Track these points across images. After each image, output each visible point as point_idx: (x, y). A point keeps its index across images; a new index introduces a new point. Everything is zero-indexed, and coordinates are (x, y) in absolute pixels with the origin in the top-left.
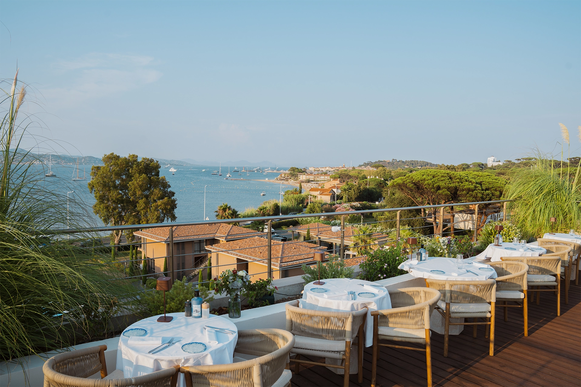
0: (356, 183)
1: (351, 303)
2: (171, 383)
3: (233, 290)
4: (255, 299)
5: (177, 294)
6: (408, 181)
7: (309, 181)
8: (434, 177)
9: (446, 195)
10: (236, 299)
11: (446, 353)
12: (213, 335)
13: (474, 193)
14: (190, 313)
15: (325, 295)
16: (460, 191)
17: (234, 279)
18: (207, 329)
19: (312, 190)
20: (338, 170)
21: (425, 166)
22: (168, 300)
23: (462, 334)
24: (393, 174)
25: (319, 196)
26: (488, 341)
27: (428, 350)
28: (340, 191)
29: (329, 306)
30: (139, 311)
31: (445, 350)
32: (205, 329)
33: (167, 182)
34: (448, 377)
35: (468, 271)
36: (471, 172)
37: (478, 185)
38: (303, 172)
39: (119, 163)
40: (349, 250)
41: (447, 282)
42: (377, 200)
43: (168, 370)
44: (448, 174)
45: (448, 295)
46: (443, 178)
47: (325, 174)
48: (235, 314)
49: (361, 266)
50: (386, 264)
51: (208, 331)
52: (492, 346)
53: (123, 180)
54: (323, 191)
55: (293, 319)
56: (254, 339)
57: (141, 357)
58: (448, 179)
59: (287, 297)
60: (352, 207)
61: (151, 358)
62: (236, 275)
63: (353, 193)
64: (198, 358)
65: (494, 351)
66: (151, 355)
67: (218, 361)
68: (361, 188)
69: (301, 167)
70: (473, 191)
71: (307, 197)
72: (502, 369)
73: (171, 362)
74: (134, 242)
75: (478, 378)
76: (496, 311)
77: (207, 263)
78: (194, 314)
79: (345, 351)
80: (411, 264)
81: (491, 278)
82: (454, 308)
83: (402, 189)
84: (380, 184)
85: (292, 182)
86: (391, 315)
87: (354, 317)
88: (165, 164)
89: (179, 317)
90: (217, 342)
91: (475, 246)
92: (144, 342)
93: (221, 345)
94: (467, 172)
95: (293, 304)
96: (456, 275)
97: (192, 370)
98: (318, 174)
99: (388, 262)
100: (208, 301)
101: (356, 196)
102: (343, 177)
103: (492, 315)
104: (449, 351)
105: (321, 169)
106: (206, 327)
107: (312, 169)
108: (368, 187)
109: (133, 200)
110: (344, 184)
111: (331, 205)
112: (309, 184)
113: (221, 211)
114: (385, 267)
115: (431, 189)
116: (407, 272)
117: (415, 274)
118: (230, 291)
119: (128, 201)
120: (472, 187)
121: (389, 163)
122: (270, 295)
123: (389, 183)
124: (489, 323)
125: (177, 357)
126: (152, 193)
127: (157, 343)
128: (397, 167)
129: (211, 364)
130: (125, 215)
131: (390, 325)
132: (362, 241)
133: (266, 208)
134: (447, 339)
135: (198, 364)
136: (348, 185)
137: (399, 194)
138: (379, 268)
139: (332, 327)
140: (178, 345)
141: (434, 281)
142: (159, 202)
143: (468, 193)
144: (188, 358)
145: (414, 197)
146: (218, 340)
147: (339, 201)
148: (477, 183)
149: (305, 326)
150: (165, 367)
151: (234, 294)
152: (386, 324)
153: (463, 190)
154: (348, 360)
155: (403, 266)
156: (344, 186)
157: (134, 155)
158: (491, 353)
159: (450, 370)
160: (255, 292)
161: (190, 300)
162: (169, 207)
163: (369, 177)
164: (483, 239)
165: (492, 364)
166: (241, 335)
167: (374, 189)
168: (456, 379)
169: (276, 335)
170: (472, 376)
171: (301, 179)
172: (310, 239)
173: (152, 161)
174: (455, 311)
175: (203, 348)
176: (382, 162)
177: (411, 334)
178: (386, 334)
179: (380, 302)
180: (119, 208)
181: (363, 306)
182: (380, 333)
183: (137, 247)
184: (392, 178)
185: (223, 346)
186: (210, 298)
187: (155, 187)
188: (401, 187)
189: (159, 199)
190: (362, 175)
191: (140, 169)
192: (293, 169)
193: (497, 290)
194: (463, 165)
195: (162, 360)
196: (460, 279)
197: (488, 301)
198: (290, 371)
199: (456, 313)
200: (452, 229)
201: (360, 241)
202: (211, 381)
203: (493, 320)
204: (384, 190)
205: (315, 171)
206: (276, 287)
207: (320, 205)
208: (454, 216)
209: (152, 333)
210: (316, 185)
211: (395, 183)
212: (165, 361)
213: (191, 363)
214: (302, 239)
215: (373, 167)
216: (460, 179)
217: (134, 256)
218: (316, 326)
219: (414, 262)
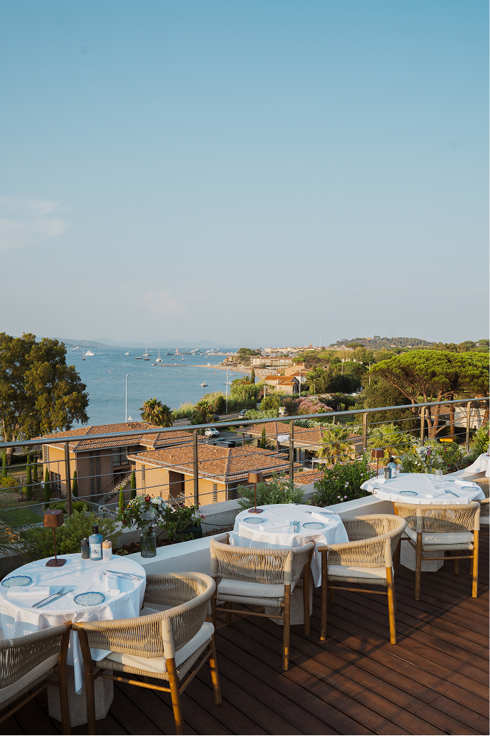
0: (325, 368)
1: (294, 535)
2: (61, 644)
3: (146, 522)
4: (176, 531)
5: (75, 528)
6: (394, 365)
7: (264, 367)
8: (427, 360)
9: (444, 383)
10: (149, 533)
11: (417, 595)
12: (114, 582)
13: (480, 381)
14: (87, 554)
15: (261, 527)
16: (462, 378)
17: (147, 509)
18: (108, 574)
19: (268, 378)
20: (303, 351)
21: (418, 345)
22: (63, 537)
23: (440, 570)
24: (374, 356)
25: (278, 387)
26: (471, 579)
27: (390, 594)
28: (305, 380)
29: (265, 541)
30: (26, 551)
31: (416, 592)
32: (105, 574)
33: (76, 374)
34: (417, 626)
35: (447, 492)
36: (476, 353)
37: (485, 370)
38: (257, 354)
39: (11, 346)
40: (317, 458)
41: (418, 507)
42: (355, 391)
43: (56, 628)
44: (446, 355)
45: (420, 523)
46: (439, 362)
47: (286, 356)
48: (148, 552)
49: (316, 485)
50: (348, 483)
51: (108, 577)
52: (475, 584)
53: (15, 368)
54: (283, 380)
55: (219, 559)
56: (167, 586)
57: (23, 612)
58: (446, 363)
59: (219, 528)
60: (321, 400)
61: (36, 613)
62: (150, 503)
63: (323, 382)
64: (94, 611)
65: (478, 591)
66: (35, 609)
67: (119, 615)
68: (334, 374)
69: (254, 347)
70: (478, 378)
71: (262, 387)
72: (486, 614)
73: (60, 617)
74: (32, 451)
75: (454, 625)
76: (479, 542)
77: (130, 478)
78: (93, 555)
79: (284, 597)
80: (376, 484)
81: (475, 500)
82: (427, 539)
83: (387, 376)
84: (358, 369)
85: (241, 367)
86: (344, 551)
87: (295, 555)
88: (71, 346)
89: (74, 559)
90: (119, 592)
91: (466, 456)
92: (27, 594)
93: (123, 594)
94: (470, 353)
95: (221, 538)
96: (431, 496)
97: (87, 627)
98: (276, 357)
99: (351, 479)
100: (109, 539)
101: (326, 386)
102: (309, 360)
103: (475, 548)
104: (422, 593)
105: (280, 350)
106: (106, 572)
107: (268, 350)
108: (342, 373)
109: (30, 396)
110: (311, 370)
111: (294, 398)
112: (265, 370)
113: (148, 409)
114: (346, 486)
115: (425, 375)
116: (370, 494)
117: (381, 496)
118: (141, 523)
119: (24, 398)
120: (477, 372)
121: (369, 341)
122: (196, 525)
123: (370, 368)
124: (471, 557)
125: (68, 611)
126: (56, 387)
127: (44, 594)
128: (381, 347)
129: (111, 618)
130: (19, 416)
131: (343, 563)
132: (333, 446)
133: (207, 403)
134: (418, 578)
135: (94, 619)
136: (315, 371)
137: (382, 383)
138: (339, 487)
139: (267, 568)
140: (70, 596)
141: (403, 506)
142: (66, 399)
143: (472, 381)
144: (82, 612)
145: (402, 386)
146: (120, 588)
147: (304, 393)
148: (483, 368)
149: (233, 566)
150: (53, 623)
151: (147, 527)
152: (338, 562)
153: (466, 377)
154: (287, 608)
155: (366, 485)
156: (310, 372)
157: (30, 335)
158: (474, 594)
159: (423, 616)
160: (176, 523)
161: (88, 538)
162: (79, 404)
163: (343, 361)
164: (476, 446)
165: (475, 608)
166: (150, 581)
167: (350, 376)
168: (427, 628)
169: (194, 580)
170: (447, 623)
171: (254, 364)
172: (266, 443)
173: (56, 343)
174: (429, 542)
175: (101, 598)
176: (360, 339)
177: (368, 574)
178: (338, 574)
179: (331, 534)
180: (12, 406)
181: (308, 540)
182: (330, 573)
183: (37, 458)
184: (374, 361)
185: (126, 596)
186: (117, 533)
187: (61, 378)
188: (384, 373)
189: (66, 394)
190: (335, 357)
191: (40, 356)
192: (243, 351)
193: (482, 515)
194: (466, 343)
195: (50, 615)
196: (437, 501)
197: (470, 529)
198: (212, 625)
199: (430, 545)
200: (451, 428)
201: (331, 446)
202: (111, 640)
203: (476, 552)
204: (363, 377)
205: (272, 352)
206: (202, 516)
207: (279, 399)
208: (454, 411)
209: (38, 581)
210: (273, 371)
211: (377, 368)
212: (54, 616)
213: (85, 618)
214: (256, 443)
215: (349, 347)
216: (462, 362)
217: (32, 471)
218: (247, 566)
219: (380, 480)
